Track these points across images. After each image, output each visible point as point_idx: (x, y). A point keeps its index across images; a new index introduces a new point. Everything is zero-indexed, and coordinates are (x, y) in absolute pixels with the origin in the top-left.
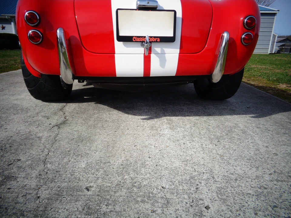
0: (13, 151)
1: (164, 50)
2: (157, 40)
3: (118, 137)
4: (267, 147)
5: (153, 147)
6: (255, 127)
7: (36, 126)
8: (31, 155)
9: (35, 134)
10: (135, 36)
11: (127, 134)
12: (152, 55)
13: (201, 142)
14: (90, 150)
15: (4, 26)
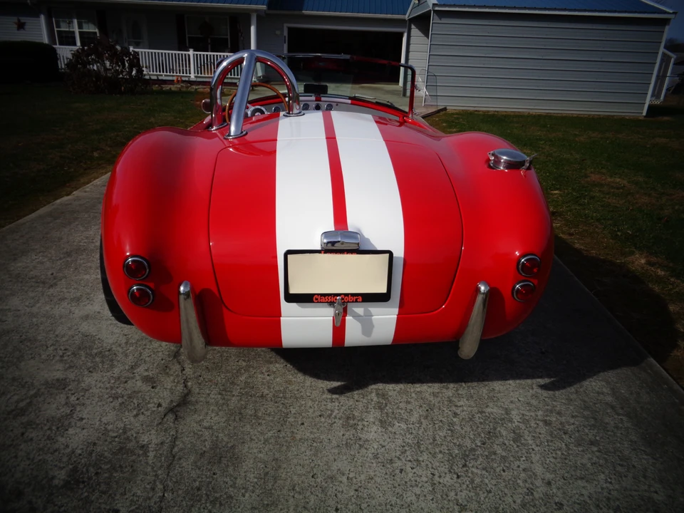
0: (103, 487)
1: (370, 311)
2: (356, 299)
3: (285, 448)
4: (549, 483)
5: (344, 479)
6: (542, 421)
7: (135, 413)
8: (135, 499)
9: (135, 435)
10: (318, 294)
11: (301, 439)
12: (348, 318)
13: (432, 468)
14: (234, 486)
15: (22, 21)
